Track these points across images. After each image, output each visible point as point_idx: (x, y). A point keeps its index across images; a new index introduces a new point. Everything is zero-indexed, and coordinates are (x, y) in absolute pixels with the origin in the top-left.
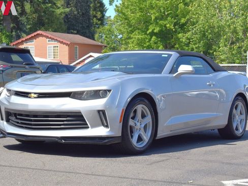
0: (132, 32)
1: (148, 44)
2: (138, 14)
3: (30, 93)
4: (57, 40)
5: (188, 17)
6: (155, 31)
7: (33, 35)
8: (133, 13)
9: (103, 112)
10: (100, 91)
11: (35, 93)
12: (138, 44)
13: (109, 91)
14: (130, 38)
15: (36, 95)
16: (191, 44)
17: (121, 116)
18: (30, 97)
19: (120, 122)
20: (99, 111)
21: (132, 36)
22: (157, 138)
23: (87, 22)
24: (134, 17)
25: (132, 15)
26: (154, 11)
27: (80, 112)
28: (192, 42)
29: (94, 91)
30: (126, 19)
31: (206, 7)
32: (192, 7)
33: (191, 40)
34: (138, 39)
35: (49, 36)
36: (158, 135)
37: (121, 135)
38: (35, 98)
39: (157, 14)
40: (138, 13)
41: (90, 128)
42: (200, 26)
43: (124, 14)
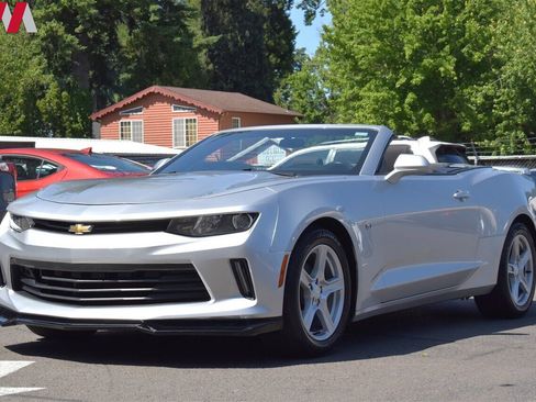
0: (361, 84)
1: (398, 110)
2: (374, 45)
3: (74, 223)
4: (192, 105)
5: (487, 49)
6: (413, 82)
7: (140, 95)
8: (362, 43)
9: (243, 262)
10: (232, 215)
11: (85, 224)
12: (375, 111)
13: (255, 215)
14: (356, 98)
15: (87, 228)
16: (495, 108)
17: (282, 272)
18: (73, 233)
19: (280, 286)
20: (233, 261)
21: (361, 93)
22: (355, 320)
23: (257, 64)
24: (366, 51)
25: (362, 47)
26: (411, 37)
27: (191, 265)
28: (498, 103)
29: (218, 216)
30: (348, 57)
31: (527, 26)
32: (495, 27)
33: (495, 100)
34: (376, 101)
35: (176, 98)
36: (357, 313)
37: (280, 314)
38: (85, 234)
39: (417, 44)
40: (374, 42)
41: (212, 300)
42: (515, 68)
43: (343, 46)
